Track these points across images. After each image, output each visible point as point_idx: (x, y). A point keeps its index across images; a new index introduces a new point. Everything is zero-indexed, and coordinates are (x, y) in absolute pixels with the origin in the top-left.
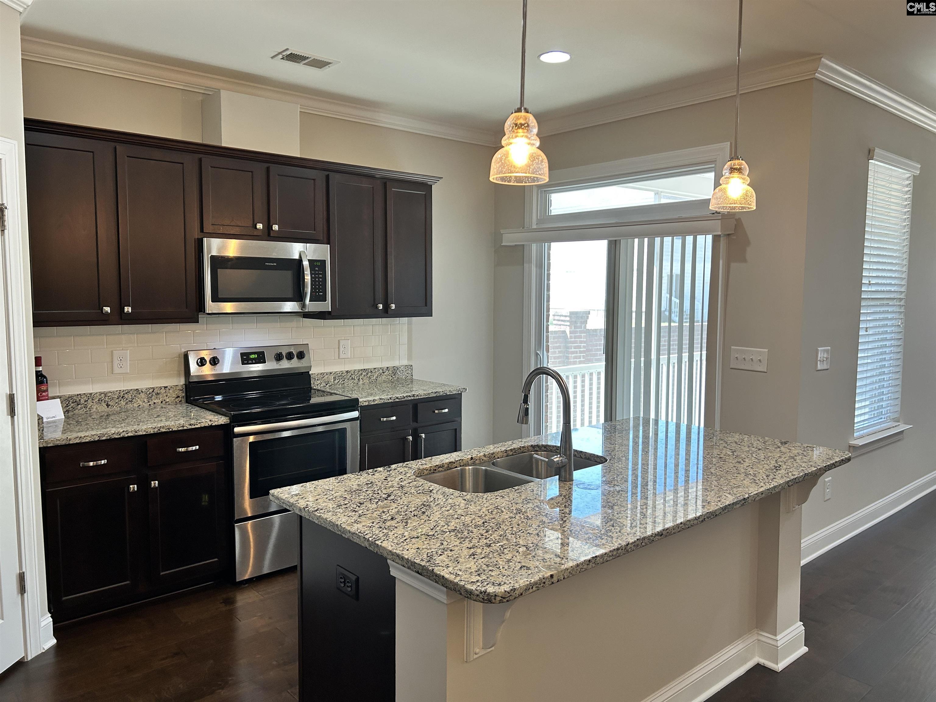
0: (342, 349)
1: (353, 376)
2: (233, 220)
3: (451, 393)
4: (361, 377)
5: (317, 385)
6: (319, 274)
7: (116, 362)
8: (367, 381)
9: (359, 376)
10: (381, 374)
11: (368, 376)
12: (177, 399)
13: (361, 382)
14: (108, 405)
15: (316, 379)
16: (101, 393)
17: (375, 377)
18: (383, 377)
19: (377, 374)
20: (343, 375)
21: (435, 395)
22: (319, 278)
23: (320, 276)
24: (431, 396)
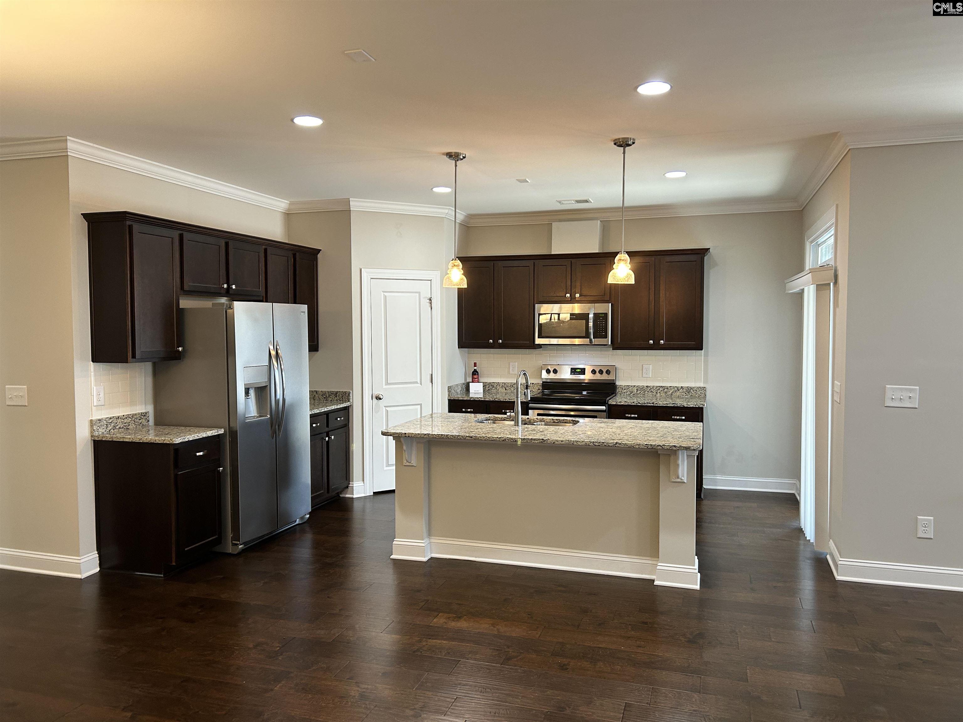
0: (644, 371)
1: (652, 390)
2: (555, 293)
3: (689, 406)
4: (658, 391)
5: (624, 393)
6: (602, 322)
7: (511, 368)
8: (663, 394)
9: (657, 391)
10: (676, 391)
11: (665, 391)
12: (538, 391)
13: (659, 395)
14: (506, 389)
15: (624, 389)
16: (503, 383)
17: (670, 393)
18: (678, 393)
19: (673, 390)
20: (644, 388)
21: (673, 405)
22: (602, 324)
23: (603, 323)
24: (669, 405)
